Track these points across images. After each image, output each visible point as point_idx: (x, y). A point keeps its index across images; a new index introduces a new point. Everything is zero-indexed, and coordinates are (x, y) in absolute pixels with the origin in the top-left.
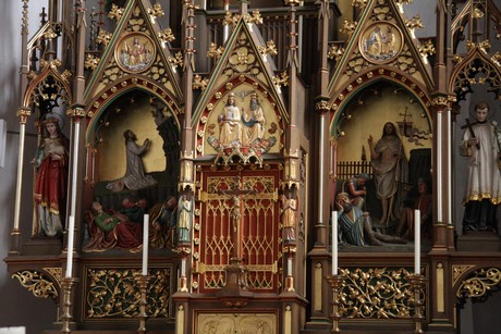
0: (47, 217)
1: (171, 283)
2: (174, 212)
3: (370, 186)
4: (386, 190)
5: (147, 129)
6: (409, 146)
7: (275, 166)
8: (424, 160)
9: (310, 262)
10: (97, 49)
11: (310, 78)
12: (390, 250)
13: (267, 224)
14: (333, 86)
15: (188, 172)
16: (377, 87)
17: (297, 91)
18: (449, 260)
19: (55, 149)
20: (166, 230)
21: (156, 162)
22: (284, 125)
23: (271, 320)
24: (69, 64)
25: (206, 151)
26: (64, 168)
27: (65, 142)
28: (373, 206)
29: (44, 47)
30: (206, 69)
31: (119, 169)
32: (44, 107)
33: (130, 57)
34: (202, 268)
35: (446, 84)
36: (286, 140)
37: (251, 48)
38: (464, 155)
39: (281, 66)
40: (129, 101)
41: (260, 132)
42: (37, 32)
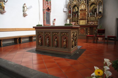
0: (70, 14)
1: (78, 18)
2: (78, 13)
3: (92, 11)
4: (93, 11)
5: (76, 8)
6: (95, 8)
7: (85, 10)
8: (96, 9)
9: (88, 16)
10: (73, 2)
11: (88, 3)
12: (94, 15)
13: (85, 14)
14: (90, 4)
15: (79, 10)
16: (93, 4)
17: (87, 4)
18: (98, 16)
19: (70, 10)
20: (78, 15)
21: (77, 10)
22: (86, 7)
23: (85, 20)
24: (71, 4)
26: (71, 11)
27: (71, 9)
28: (92, 12)
29: (69, 3)
30: (80, 3)
31: (74, 11)
32: (69, 7)
33: (75, 3)
34: (80, 17)
35: (98, 3)
37: (83, 1)
38: (99, 8)
39: (86, 2)
40: (75, 6)
41: (84, 7)
42: (69, 2)
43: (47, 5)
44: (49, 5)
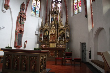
0: (41, 37)
1: (49, 41)
2: (49, 37)
3: (61, 36)
4: (62, 36)
5: (47, 32)
6: (63, 33)
7: (55, 34)
8: (64, 34)
9: (57, 40)
10: (44, 27)
11: (57, 29)
12: (62, 40)
13: (54, 38)
14: (59, 29)
15: (50, 35)
16: (61, 29)
17: (56, 30)
18: (66, 40)
19: (41, 33)
20: (48, 38)
21: (48, 34)
22: (56, 32)
23: (55, 44)
24: (42, 28)
25: (51, 33)
26: (42, 34)
27: (42, 33)
28: (61, 37)
30: (51, 28)
31: (45, 34)
32: (41, 31)
33: (46, 27)
34: (50, 41)
35: (66, 29)
36: (56, 33)
37: (54, 27)
38: (67, 34)
39: (55, 28)
40: (46, 30)
41: (54, 32)
42: (41, 26)
43: (20, 27)
44: (22, 27)
